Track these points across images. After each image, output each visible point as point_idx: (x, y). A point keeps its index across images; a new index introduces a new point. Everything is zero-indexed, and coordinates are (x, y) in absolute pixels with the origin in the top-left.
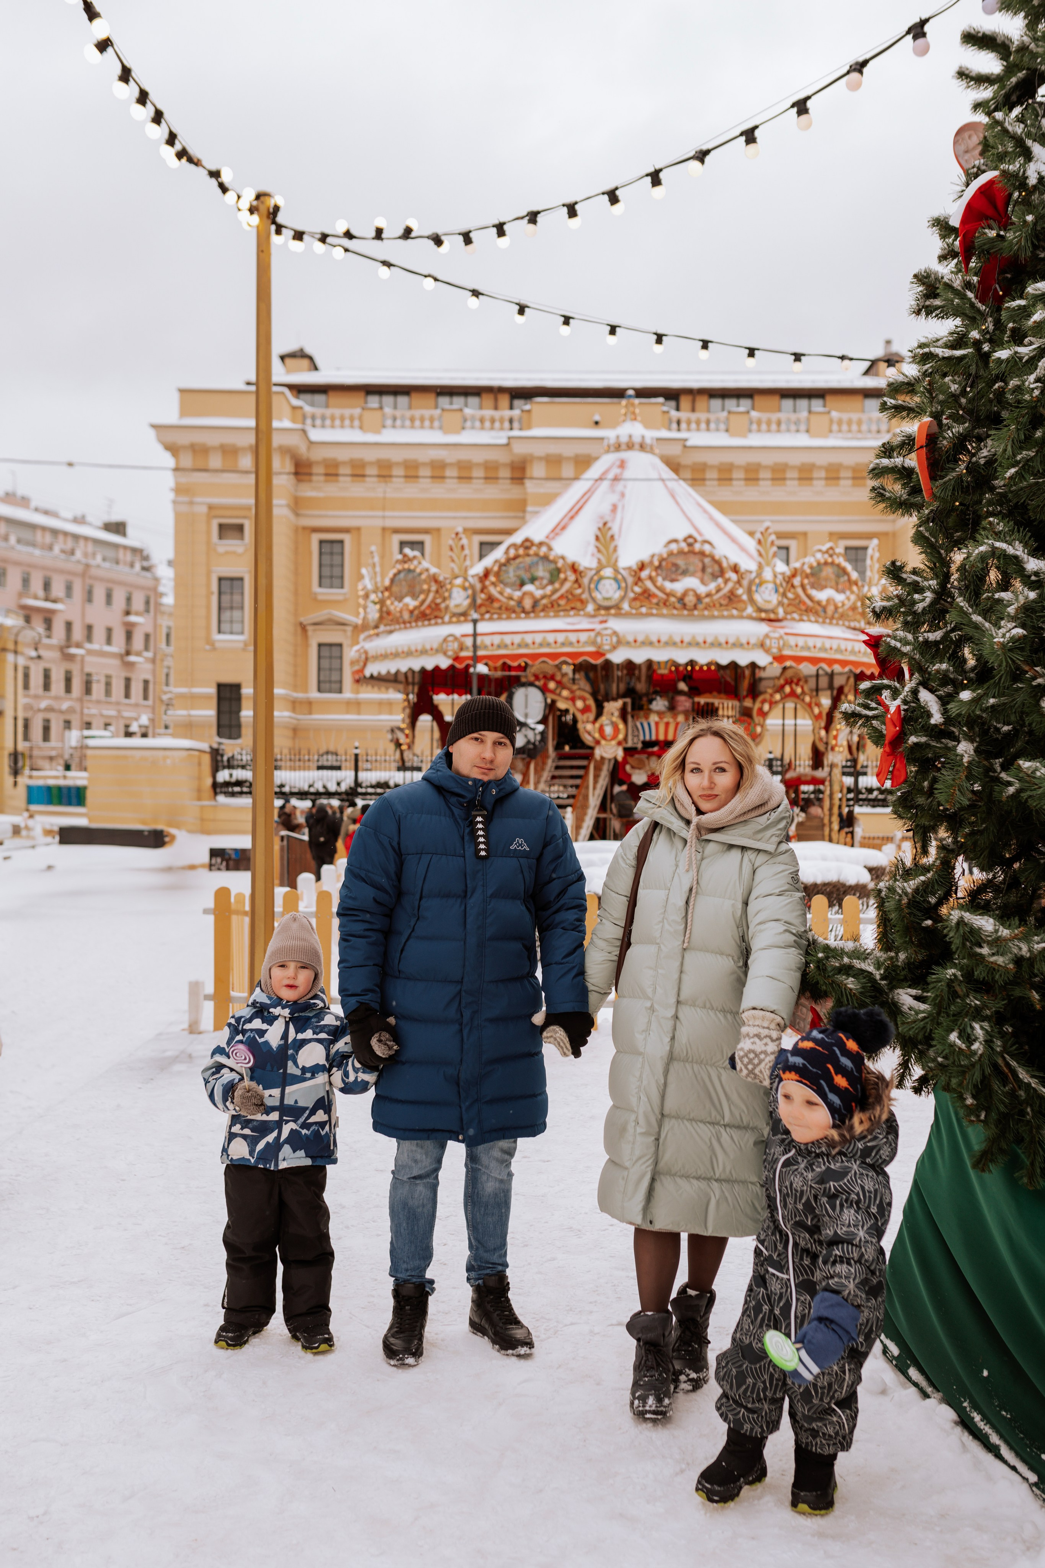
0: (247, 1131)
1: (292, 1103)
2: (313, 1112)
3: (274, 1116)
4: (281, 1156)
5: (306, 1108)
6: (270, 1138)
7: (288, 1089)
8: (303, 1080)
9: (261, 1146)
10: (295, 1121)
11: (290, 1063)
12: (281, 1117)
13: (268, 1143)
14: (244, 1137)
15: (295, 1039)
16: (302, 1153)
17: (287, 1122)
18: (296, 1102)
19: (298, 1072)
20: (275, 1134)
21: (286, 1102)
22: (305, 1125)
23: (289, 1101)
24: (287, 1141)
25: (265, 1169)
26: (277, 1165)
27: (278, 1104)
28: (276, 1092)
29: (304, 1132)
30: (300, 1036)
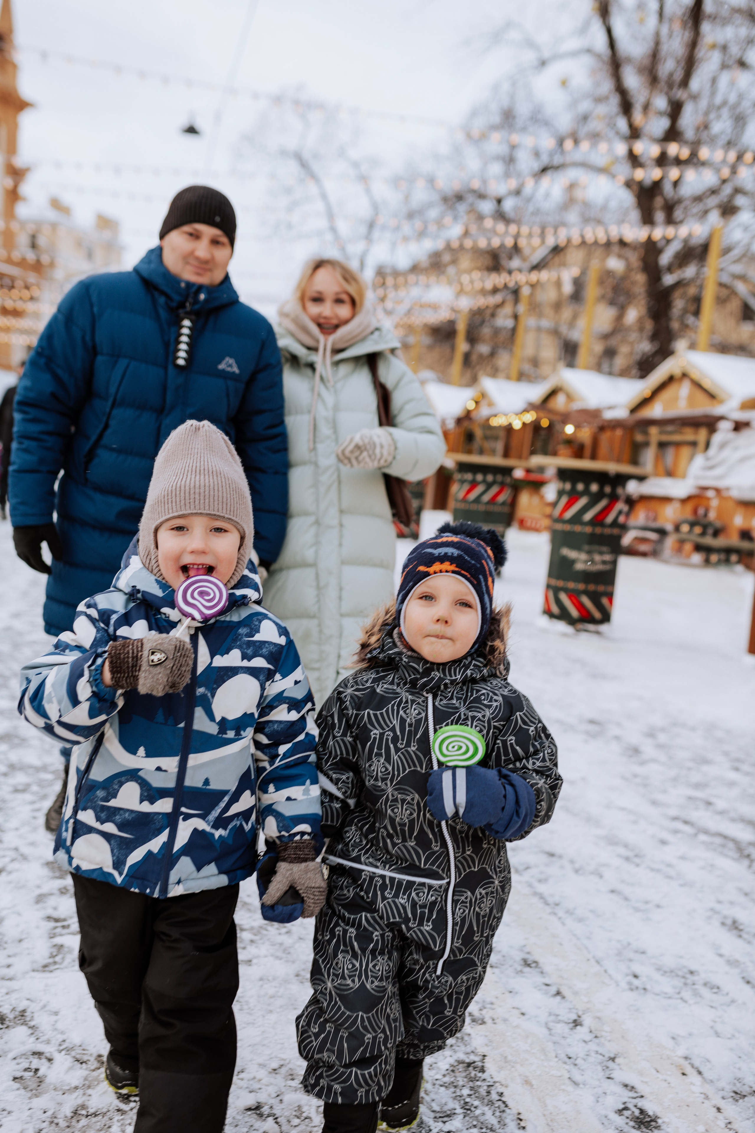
0: (110, 828)
1: (199, 784)
2: (235, 797)
3: (165, 805)
4: (173, 876)
5: (225, 793)
6: (155, 845)
7: (194, 760)
8: (222, 742)
9: (136, 856)
10: (203, 817)
11: (199, 712)
12: (176, 807)
13: (150, 853)
14: (107, 836)
15: (209, 667)
16: (211, 869)
17: (187, 817)
18: (207, 782)
19: (213, 729)
20: (163, 837)
21: (188, 782)
22: (220, 823)
23: (192, 780)
24: (186, 850)
25: (142, 895)
26: (164, 889)
27: (171, 783)
28: (171, 763)
29: (218, 833)
30: (220, 661)
